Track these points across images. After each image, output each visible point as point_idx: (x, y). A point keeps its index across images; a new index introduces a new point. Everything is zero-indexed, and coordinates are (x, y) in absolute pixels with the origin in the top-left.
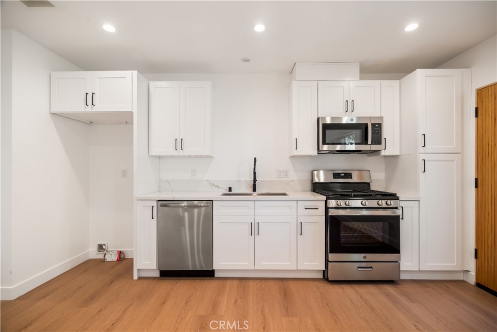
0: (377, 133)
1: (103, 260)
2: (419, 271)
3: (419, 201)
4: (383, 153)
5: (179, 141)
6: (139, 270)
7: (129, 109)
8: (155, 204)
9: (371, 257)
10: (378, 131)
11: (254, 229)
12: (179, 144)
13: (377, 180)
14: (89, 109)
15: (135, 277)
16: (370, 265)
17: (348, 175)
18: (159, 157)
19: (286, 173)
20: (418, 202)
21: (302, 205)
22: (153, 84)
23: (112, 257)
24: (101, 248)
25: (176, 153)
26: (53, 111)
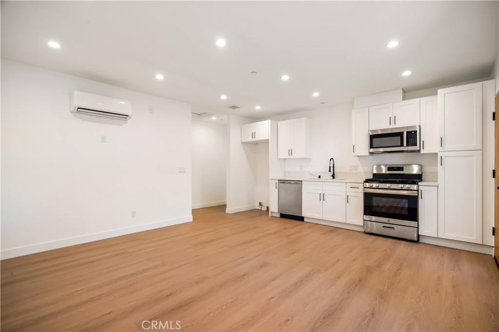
0: (414, 138)
1: (261, 210)
2: (437, 238)
3: (438, 186)
4: (422, 151)
5: (290, 151)
6: (271, 212)
7: (267, 138)
8: (277, 181)
9: (392, 221)
10: (414, 136)
11: (322, 197)
12: (290, 152)
13: (431, 173)
14: (254, 140)
15: (270, 215)
16: (392, 226)
17: (401, 169)
18: (285, 159)
19: (356, 168)
20: (436, 187)
21: (349, 185)
22: (279, 123)
23: (264, 209)
24: (260, 204)
25: (289, 157)
26: (242, 141)
